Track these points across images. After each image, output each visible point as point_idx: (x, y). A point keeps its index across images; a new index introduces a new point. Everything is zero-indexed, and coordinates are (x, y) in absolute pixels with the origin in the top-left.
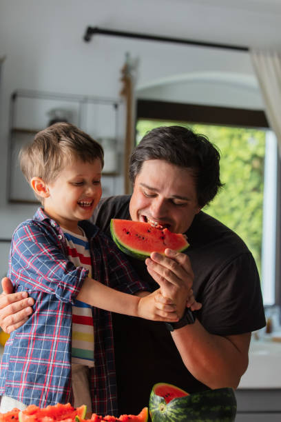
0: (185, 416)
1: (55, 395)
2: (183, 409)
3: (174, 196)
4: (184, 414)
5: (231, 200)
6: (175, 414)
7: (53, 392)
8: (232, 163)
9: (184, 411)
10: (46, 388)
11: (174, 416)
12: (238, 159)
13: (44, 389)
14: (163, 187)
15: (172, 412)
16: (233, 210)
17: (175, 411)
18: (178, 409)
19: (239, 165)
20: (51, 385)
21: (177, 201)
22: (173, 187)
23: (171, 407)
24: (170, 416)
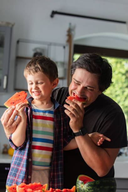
0: (93, 191)
1: (19, 183)
2: (92, 187)
5: (116, 91)
6: (88, 189)
8: (117, 74)
9: (92, 188)
10: (16, 179)
11: (87, 190)
12: (120, 73)
13: (15, 179)
15: (87, 188)
16: (117, 96)
17: (88, 188)
18: (90, 187)
19: (120, 75)
20: (18, 178)
22: (87, 82)
23: (86, 186)
24: (86, 190)
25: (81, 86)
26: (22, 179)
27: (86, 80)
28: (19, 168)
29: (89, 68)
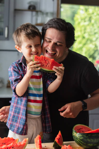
0: (83, 138)
1: (20, 128)
3: (57, 42)
4: (83, 137)
5: (95, 30)
6: (79, 137)
7: (20, 127)
8: (96, 16)
9: (82, 136)
13: (17, 125)
14: (53, 38)
15: (78, 136)
16: (95, 33)
17: (79, 136)
18: (80, 135)
20: (19, 124)
21: (58, 44)
22: (57, 38)
23: (78, 134)
24: (78, 138)
25: (52, 42)
26: (23, 125)
27: (56, 36)
28: (19, 116)
29: (58, 26)
